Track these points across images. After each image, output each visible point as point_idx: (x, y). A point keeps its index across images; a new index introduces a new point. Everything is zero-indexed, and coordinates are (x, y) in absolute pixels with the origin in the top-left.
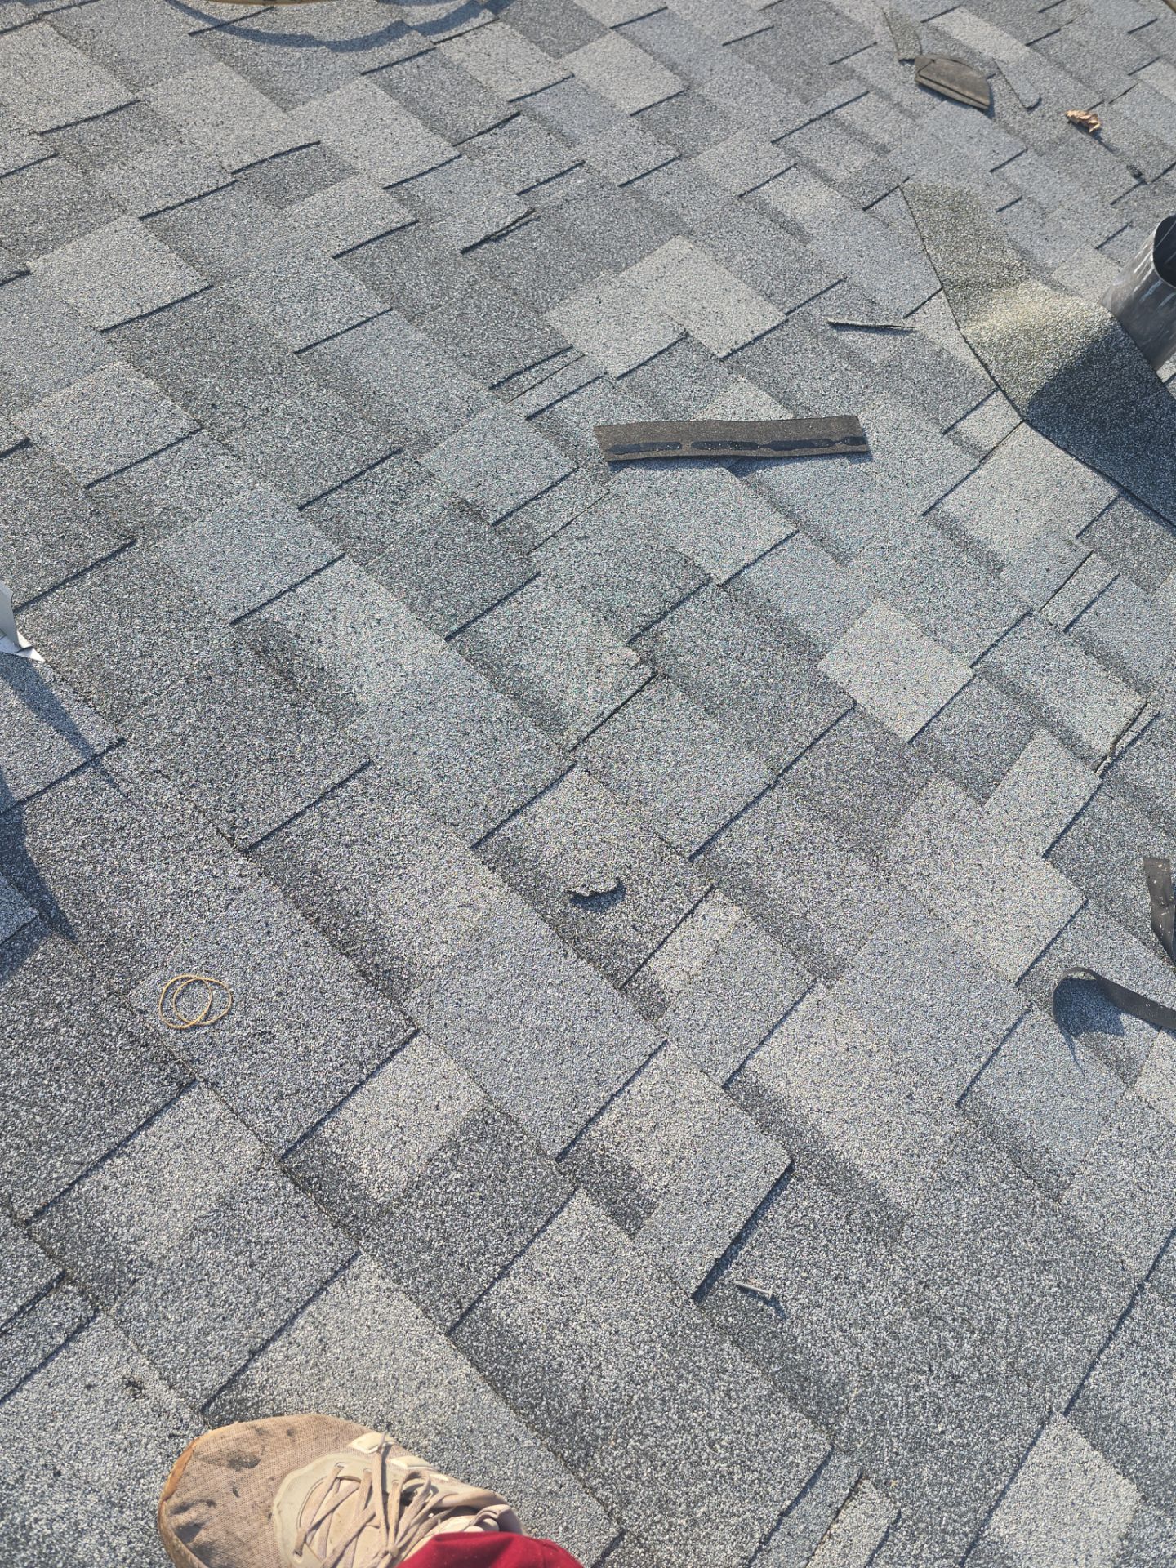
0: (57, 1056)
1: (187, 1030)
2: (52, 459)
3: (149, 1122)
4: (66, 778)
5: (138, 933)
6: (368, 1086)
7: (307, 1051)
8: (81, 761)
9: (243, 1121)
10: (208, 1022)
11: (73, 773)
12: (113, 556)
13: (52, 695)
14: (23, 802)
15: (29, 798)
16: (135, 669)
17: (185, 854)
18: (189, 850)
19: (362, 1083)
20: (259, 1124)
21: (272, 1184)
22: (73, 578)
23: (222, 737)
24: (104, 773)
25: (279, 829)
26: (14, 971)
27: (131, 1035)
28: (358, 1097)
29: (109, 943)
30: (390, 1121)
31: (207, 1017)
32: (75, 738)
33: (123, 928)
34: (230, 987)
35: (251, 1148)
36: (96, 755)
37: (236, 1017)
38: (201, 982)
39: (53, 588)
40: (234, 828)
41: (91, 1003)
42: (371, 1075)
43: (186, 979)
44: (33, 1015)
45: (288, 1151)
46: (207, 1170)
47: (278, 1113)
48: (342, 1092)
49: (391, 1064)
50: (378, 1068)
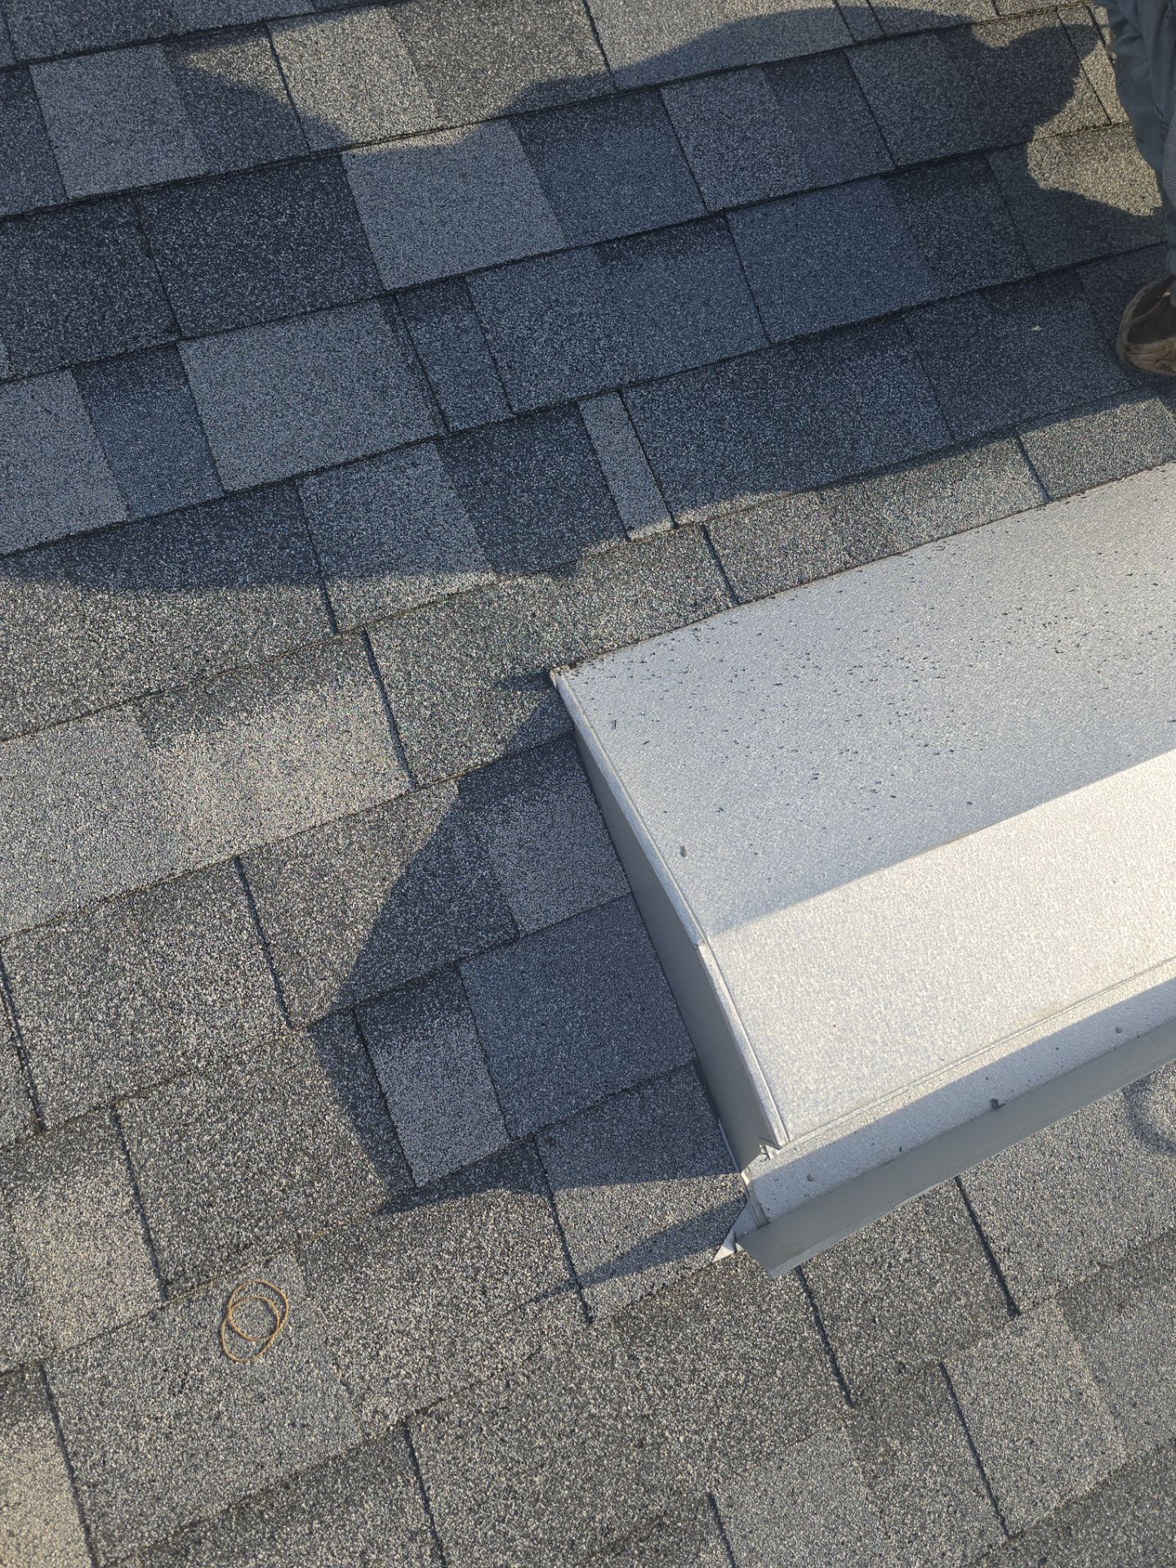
0: (260, 1171)
1: (225, 1304)
2: (988, 1335)
3: (148, 1241)
4: (564, 1249)
5: (357, 1279)
6: (67, 1485)
7: (139, 1427)
8: (580, 1270)
9: (100, 1336)
10: (224, 1328)
11: (568, 1257)
12: (837, 1372)
13: (667, 1260)
14: (551, 1197)
15: (554, 1206)
16: (679, 1357)
17: (429, 1353)
18: (431, 1360)
19: (73, 1480)
20: (89, 1352)
21: (17, 1349)
22: (817, 1318)
23: (559, 1439)
24: (558, 1290)
25: (417, 1473)
26: (367, 1149)
27: (246, 1247)
28: (62, 1469)
29: (358, 1248)
30: (16, 1498)
31: (230, 1328)
32: (609, 1272)
33: (369, 1266)
34: (252, 1363)
35: (66, 1337)
36: (581, 1287)
37: (215, 1360)
38: (272, 1332)
39: (810, 1294)
40: (440, 1419)
41: (299, 1216)
42: (76, 1495)
43: (283, 1317)
44: (313, 1157)
45: (44, 1374)
46: (70, 1286)
47: (89, 1374)
48: (76, 1454)
49: (77, 1521)
50: (81, 1506)
